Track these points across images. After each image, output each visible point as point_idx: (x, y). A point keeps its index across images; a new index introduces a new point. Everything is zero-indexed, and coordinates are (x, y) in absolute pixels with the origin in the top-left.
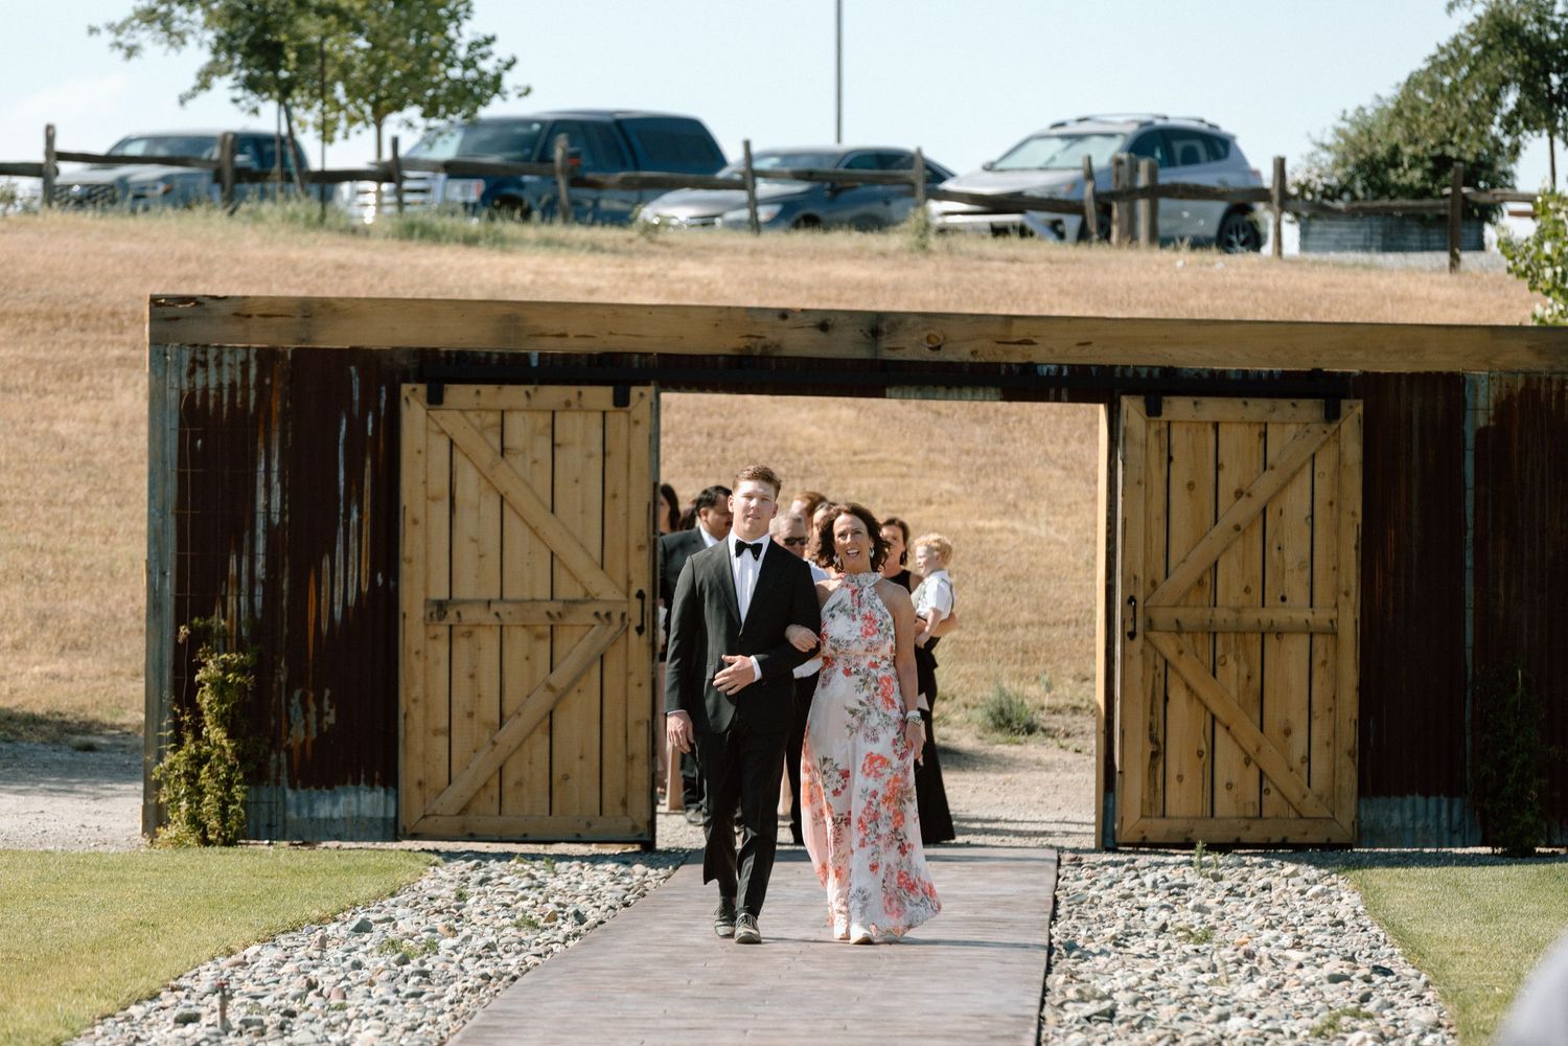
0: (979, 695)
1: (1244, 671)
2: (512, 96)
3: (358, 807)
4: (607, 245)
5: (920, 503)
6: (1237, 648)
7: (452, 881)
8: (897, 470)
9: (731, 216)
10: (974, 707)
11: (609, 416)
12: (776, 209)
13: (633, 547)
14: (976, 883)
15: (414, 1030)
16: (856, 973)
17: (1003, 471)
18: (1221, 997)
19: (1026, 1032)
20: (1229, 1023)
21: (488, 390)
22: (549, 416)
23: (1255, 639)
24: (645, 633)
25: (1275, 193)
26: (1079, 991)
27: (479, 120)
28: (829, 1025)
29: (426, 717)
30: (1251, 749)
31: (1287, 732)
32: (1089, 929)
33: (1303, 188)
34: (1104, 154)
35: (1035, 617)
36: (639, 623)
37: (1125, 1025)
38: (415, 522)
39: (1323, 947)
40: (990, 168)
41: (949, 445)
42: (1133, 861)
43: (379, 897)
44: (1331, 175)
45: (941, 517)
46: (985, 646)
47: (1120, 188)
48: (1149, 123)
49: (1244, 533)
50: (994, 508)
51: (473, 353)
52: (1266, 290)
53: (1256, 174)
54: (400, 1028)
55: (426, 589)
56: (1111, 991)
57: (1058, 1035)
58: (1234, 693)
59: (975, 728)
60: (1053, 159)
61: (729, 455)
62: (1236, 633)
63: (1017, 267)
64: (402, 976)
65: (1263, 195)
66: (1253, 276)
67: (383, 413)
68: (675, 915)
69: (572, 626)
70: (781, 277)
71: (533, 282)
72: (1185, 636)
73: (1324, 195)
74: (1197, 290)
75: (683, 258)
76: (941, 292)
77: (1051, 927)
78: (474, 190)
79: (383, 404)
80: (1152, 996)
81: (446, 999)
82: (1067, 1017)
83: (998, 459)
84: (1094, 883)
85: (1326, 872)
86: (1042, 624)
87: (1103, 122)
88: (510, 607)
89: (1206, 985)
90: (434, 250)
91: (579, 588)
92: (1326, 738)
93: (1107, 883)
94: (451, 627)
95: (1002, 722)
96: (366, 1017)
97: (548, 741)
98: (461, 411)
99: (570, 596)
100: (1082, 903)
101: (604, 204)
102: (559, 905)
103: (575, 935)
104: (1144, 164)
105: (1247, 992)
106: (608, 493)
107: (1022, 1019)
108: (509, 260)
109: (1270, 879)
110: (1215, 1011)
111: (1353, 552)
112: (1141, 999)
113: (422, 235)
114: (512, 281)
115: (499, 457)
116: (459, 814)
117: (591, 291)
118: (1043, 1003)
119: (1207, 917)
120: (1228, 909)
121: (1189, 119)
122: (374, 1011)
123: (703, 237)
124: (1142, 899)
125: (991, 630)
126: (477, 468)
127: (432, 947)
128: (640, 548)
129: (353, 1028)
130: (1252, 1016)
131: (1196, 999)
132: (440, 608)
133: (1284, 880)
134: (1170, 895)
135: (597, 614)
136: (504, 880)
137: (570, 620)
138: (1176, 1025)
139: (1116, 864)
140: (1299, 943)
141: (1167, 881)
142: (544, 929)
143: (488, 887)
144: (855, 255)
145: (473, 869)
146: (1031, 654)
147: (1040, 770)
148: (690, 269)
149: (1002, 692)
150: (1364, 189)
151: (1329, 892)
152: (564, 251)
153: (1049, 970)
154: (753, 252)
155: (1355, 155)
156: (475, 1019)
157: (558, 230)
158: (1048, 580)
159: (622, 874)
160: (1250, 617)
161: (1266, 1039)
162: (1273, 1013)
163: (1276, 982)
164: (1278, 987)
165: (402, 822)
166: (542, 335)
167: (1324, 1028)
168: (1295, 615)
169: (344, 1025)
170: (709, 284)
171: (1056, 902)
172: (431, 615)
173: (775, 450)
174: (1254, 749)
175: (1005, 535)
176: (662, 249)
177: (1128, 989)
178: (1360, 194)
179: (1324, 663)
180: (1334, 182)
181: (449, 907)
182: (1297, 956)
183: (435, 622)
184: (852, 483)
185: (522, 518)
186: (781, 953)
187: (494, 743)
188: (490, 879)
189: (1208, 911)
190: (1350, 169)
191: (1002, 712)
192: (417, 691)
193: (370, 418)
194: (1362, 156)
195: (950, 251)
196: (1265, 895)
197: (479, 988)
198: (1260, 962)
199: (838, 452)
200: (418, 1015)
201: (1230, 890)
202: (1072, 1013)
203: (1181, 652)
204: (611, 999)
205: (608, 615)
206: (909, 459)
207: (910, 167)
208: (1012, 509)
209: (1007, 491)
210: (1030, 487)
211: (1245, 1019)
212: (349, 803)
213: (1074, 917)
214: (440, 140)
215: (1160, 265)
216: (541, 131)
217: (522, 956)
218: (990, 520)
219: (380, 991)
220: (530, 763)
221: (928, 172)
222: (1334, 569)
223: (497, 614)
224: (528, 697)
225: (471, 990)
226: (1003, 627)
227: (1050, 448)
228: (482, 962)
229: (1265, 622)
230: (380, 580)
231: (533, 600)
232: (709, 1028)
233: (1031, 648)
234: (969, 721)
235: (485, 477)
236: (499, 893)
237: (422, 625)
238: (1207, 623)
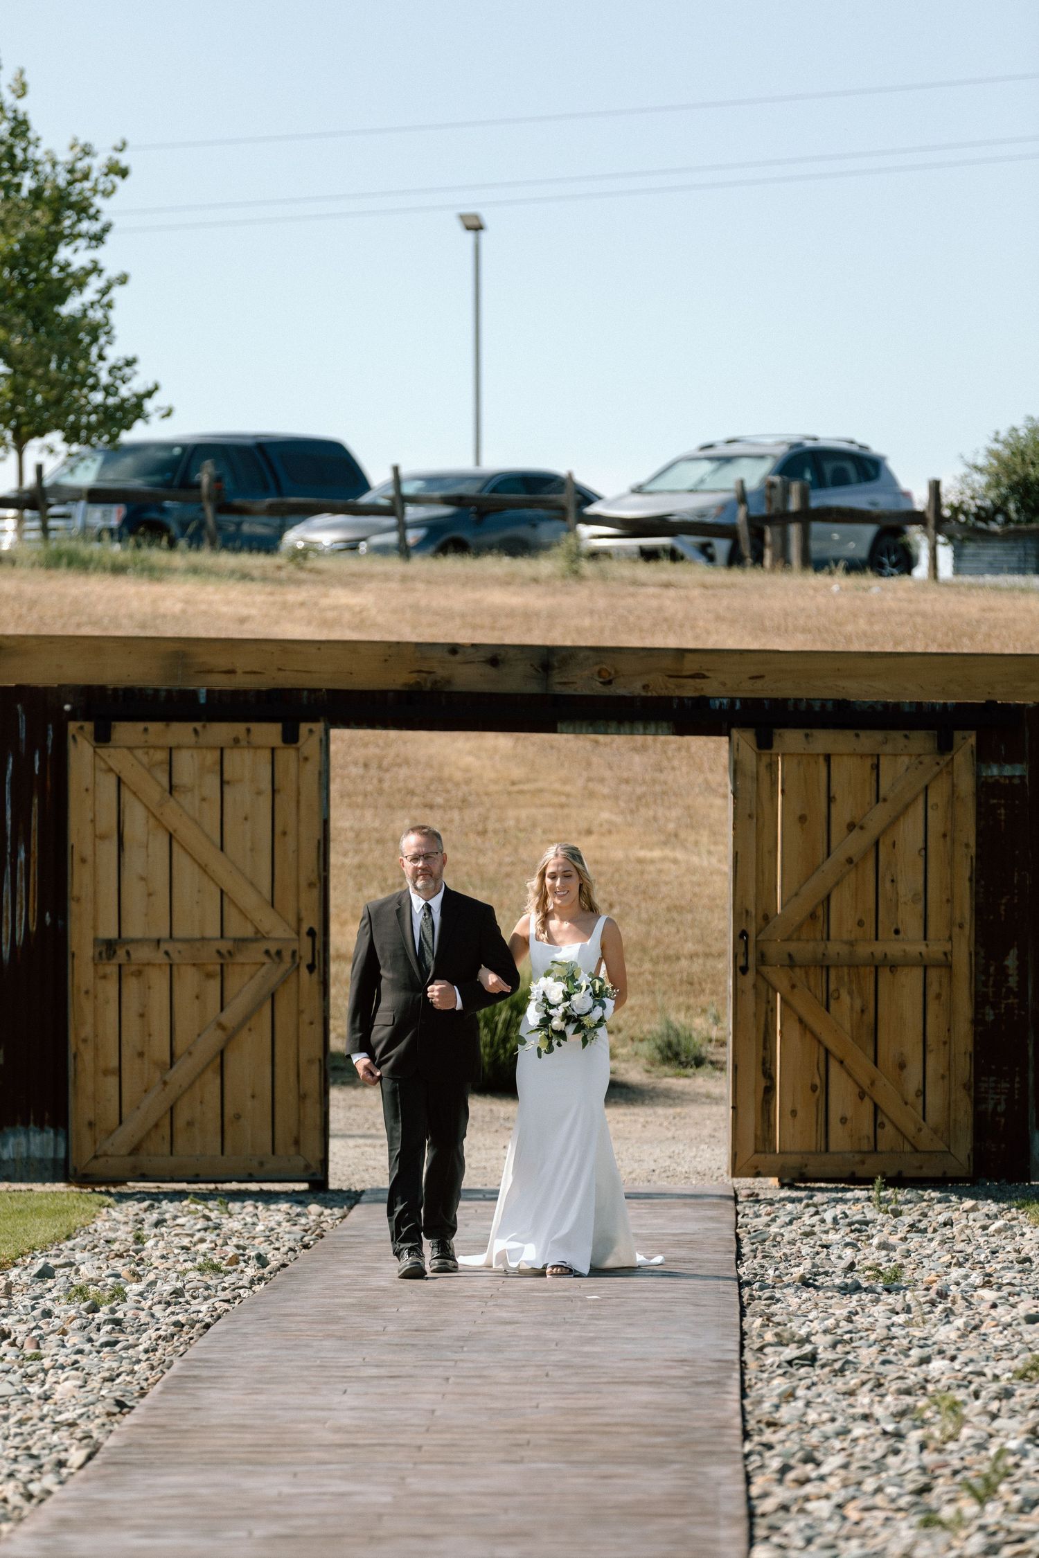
0: (646, 1027)
1: (858, 1004)
2: (155, 419)
3: (28, 1149)
4: (256, 573)
5: (580, 833)
6: (851, 981)
7: (126, 1223)
8: (555, 800)
9: (377, 540)
10: (642, 1040)
11: (278, 753)
12: (421, 533)
13: (303, 884)
14: (655, 1221)
15: (113, 1380)
16: (550, 1318)
17: (663, 800)
18: (920, 1339)
19: (729, 1377)
20: (931, 1366)
21: (155, 727)
22: (218, 753)
23: (868, 972)
24: (316, 971)
25: (930, 516)
26: (777, 1335)
27: (121, 445)
28: (529, 1372)
29: (96, 1056)
30: (865, 1083)
31: (902, 1066)
32: (776, 1269)
33: (956, 510)
34: (754, 475)
35: (700, 948)
36: (309, 961)
37: (827, 1369)
38: (83, 861)
39: (1013, 1285)
40: (638, 490)
41: (608, 774)
42: (811, 1197)
43: (56, 1240)
44: (984, 497)
45: (601, 847)
46: (650, 977)
47: (773, 511)
48: (799, 445)
49: (856, 866)
50: (655, 838)
51: (141, 690)
52: (924, 615)
53: (907, 495)
54: (98, 1378)
55: (95, 928)
56: (809, 1334)
57: (761, 1380)
58: (847, 1026)
59: (643, 1061)
60: (702, 481)
61: (386, 785)
62: (850, 966)
63: (672, 592)
64: (94, 1324)
65: (917, 518)
66: (910, 601)
67: (50, 751)
68: (360, 1258)
69: (243, 964)
70: (434, 604)
71: (184, 611)
72: (797, 970)
73: (978, 517)
74: (855, 616)
75: (333, 586)
76: (596, 617)
77: (737, 1267)
78: (114, 515)
79: (50, 743)
80: (851, 1339)
81: (141, 1348)
82: (769, 1361)
83: (658, 788)
84: (773, 1220)
85: (1005, 1206)
86: (707, 955)
87: (754, 444)
88: (179, 946)
89: (903, 1326)
90: (82, 579)
91: (249, 926)
92: (941, 1071)
93: (787, 1220)
94: (120, 966)
95: (670, 1054)
96: (62, 1367)
97: (218, 1081)
98: (130, 748)
99: (239, 934)
100: (764, 1241)
101: (246, 528)
102: (238, 1247)
103: (260, 1279)
104: (795, 487)
105: (946, 1334)
106: (278, 829)
107: (724, 1364)
108: (158, 589)
109: (950, 1214)
110: (915, 1353)
111: (967, 884)
112: (840, 1342)
113: (70, 564)
114: (162, 610)
115: (167, 794)
116: (130, 1154)
117: (243, 620)
118: (742, 1347)
119: (892, 1254)
120: (912, 1246)
121: (839, 440)
122: (70, 1361)
123: (349, 564)
124: (824, 1237)
125: (655, 962)
126: (147, 807)
127: (119, 1294)
128: (311, 885)
129: (50, 1379)
130: (953, 1359)
131: (895, 1341)
132: (109, 948)
133: (965, 1215)
134: (852, 1231)
135: (267, 952)
136: (179, 1221)
137: (240, 958)
138: (879, 1368)
139: (792, 1201)
140: (989, 1282)
141: (846, 1216)
142: (228, 1273)
143: (163, 1229)
144: (507, 582)
145: (146, 1210)
146: (697, 986)
147: (710, 1104)
148: (341, 597)
149: (669, 1025)
150: (1018, 511)
151: (1012, 1227)
152: (213, 579)
153: (743, 1314)
154: (404, 579)
155: (1009, 476)
156: (173, 1369)
157: (205, 557)
158: (711, 910)
159: (298, 1215)
160: (863, 950)
161: (970, 1382)
162: (974, 1355)
163: (973, 1323)
164: (976, 1328)
165: (73, 1163)
166: (210, 672)
167: (1027, 1370)
168: (909, 948)
169: (41, 1375)
170: (361, 612)
171: (738, 1240)
172: (100, 954)
173: (432, 780)
174: (868, 1082)
175: (666, 866)
176: (312, 577)
177: (825, 1332)
178: (1014, 516)
179: (938, 996)
180: (987, 503)
181: (128, 1251)
182: (989, 1295)
183: (105, 961)
184: (511, 813)
185: (191, 855)
186: (473, 1296)
187: (165, 1083)
188: (165, 1221)
189: (893, 1248)
190: (1003, 491)
191: (669, 1045)
192: (87, 1031)
193: (37, 756)
194: (1015, 478)
195: (603, 577)
196: (947, 1231)
197: (172, 1336)
198: (954, 1302)
199: (496, 782)
200: (115, 1365)
201: (912, 1226)
202: (772, 1357)
203: (793, 986)
204: (307, 1346)
205: (279, 953)
206: (568, 788)
207: (561, 492)
208: (673, 839)
209: (668, 820)
210: (690, 817)
211: (947, 1362)
212: (19, 1144)
213: (759, 1255)
214: (82, 466)
215: (816, 590)
216: (182, 455)
217: (210, 1301)
218: (651, 850)
219: (74, 1340)
220: (201, 1102)
221: (579, 496)
222: (948, 901)
223: (167, 953)
224: (199, 1035)
225: (165, 1339)
226: (668, 958)
227: (710, 777)
228: (171, 1309)
229: (879, 955)
230: (48, 919)
231: (203, 939)
232: (411, 1376)
233: (696, 980)
234: (636, 1054)
235: (155, 816)
236: (176, 1235)
237: (91, 965)
238: (820, 956)
